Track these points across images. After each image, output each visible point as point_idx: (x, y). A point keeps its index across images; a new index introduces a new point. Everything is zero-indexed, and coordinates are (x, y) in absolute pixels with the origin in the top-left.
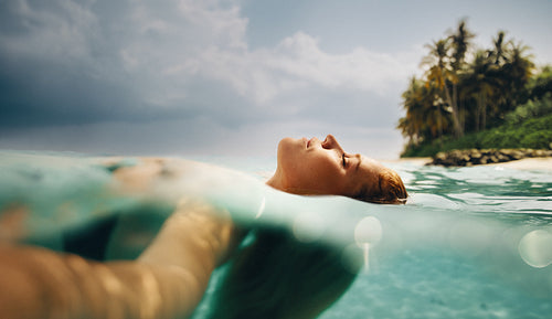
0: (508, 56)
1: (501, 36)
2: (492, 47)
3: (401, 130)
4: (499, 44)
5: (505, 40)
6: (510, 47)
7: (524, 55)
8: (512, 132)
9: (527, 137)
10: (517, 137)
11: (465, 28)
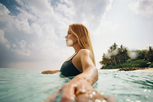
0: (123, 49)
1: (122, 46)
2: (120, 48)
3: (100, 63)
4: (121, 47)
5: (123, 46)
6: (124, 48)
7: (127, 49)
8: (129, 64)
9: (132, 65)
10: (130, 65)
11: (116, 44)
